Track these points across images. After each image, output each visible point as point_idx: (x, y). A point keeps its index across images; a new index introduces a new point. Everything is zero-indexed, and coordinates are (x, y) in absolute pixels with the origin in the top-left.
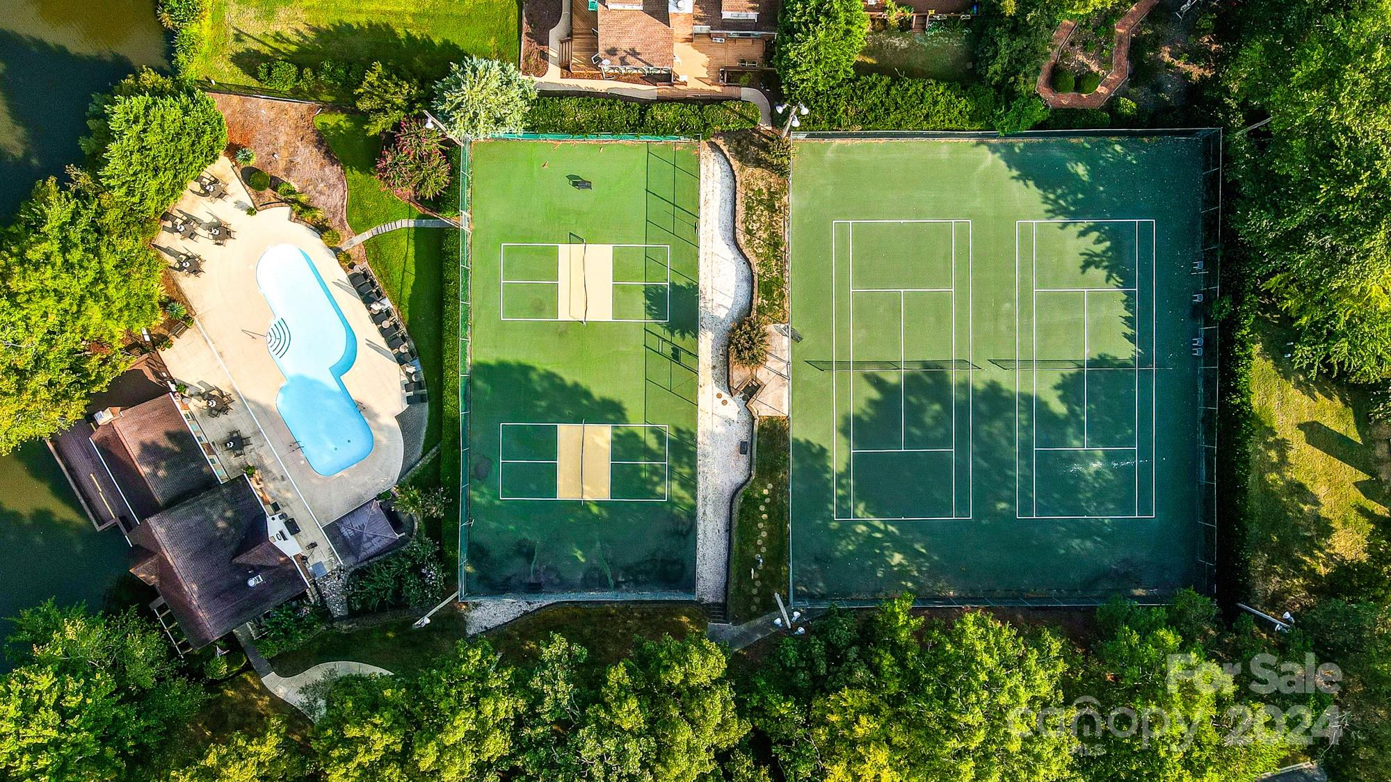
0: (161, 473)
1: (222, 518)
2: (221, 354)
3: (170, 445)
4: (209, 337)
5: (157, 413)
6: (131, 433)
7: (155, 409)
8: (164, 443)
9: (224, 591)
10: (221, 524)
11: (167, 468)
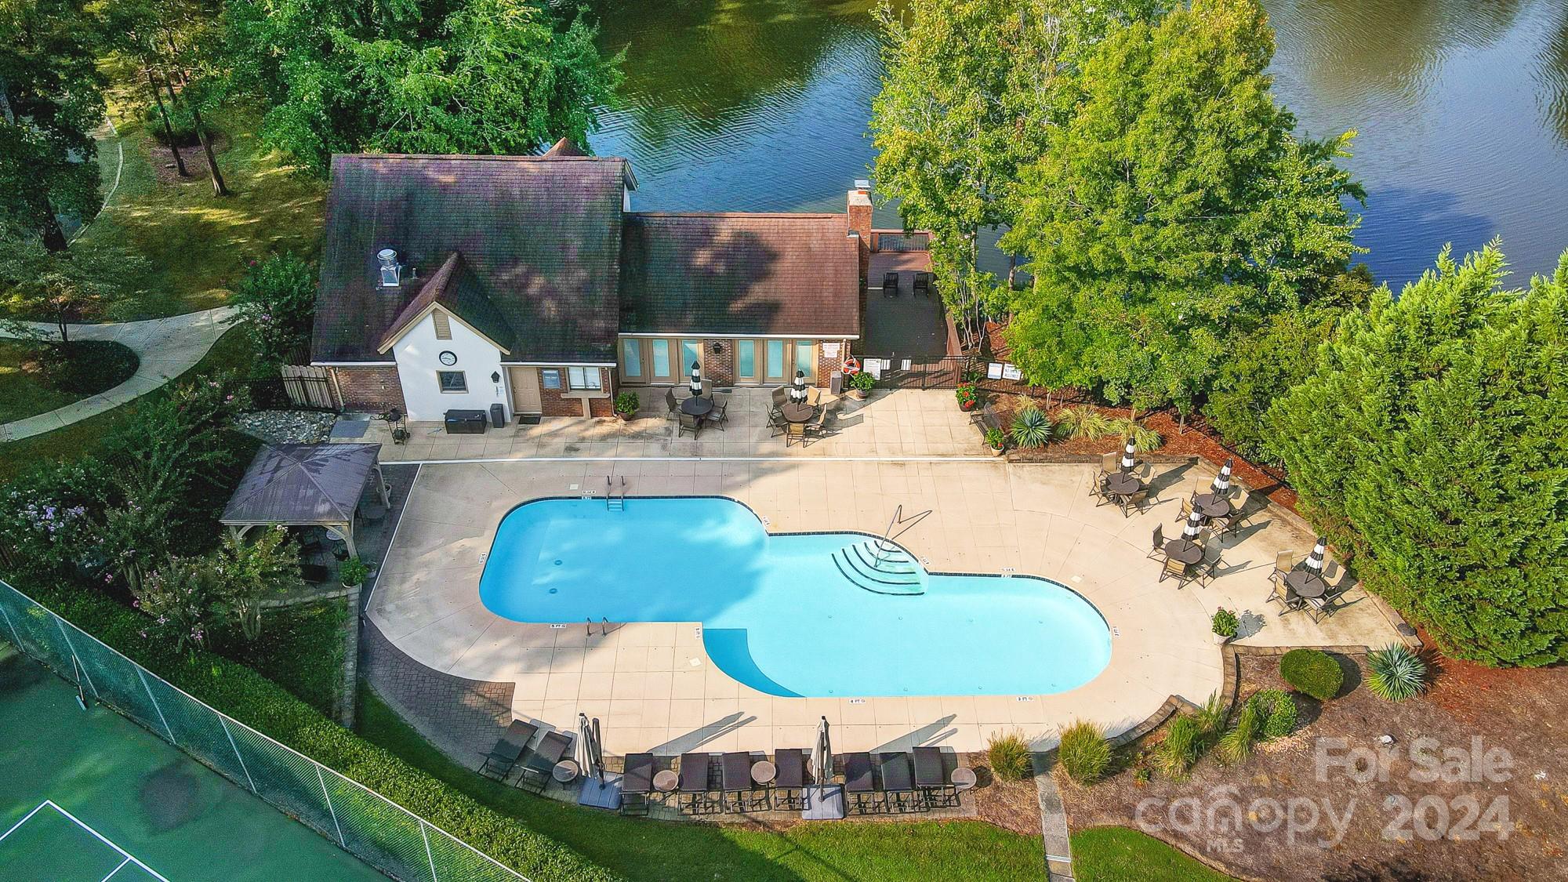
0: (702, 258)
1: (550, 292)
2: (902, 464)
3: (751, 299)
4: (948, 462)
5: (828, 293)
6: (809, 234)
7: (836, 295)
8: (758, 292)
9: (409, 213)
10: (537, 283)
11: (708, 273)
